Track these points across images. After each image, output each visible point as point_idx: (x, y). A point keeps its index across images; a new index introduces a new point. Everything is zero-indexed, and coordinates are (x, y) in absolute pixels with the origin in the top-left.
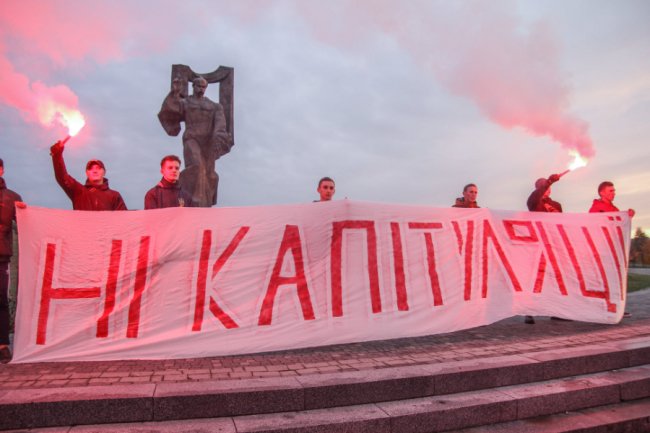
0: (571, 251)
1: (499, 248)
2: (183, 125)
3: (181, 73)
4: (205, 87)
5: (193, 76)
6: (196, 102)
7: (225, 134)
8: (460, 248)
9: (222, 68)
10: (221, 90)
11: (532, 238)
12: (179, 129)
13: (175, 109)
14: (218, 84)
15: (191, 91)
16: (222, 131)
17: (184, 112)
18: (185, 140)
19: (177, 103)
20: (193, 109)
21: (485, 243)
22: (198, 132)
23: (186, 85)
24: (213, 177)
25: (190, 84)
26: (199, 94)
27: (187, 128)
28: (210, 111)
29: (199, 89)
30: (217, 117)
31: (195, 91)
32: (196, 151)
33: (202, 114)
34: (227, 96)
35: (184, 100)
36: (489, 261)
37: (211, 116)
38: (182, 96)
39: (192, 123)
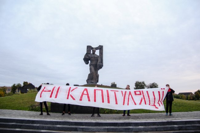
0: (149, 97)
1: (132, 97)
2: (89, 61)
3: (89, 48)
4: (95, 51)
5: (92, 48)
6: (93, 55)
7: (100, 64)
8: (123, 96)
9: (100, 46)
10: (100, 52)
11: (140, 94)
12: (89, 63)
13: (88, 57)
14: (99, 50)
15: (92, 53)
16: (99, 63)
17: (90, 58)
18: (90, 65)
19: (88, 56)
20: (92, 57)
21: (129, 96)
22: (93, 63)
23: (90, 51)
24: (97, 75)
25: (92, 50)
26: (94, 53)
27: (91, 62)
28: (96, 58)
29: (94, 52)
30: (99, 59)
31: (93, 52)
32: (93, 68)
33: (94, 59)
34: (101, 53)
35: (90, 55)
36: (130, 99)
37: (97, 59)
38: (89, 54)
39: (92, 61)
